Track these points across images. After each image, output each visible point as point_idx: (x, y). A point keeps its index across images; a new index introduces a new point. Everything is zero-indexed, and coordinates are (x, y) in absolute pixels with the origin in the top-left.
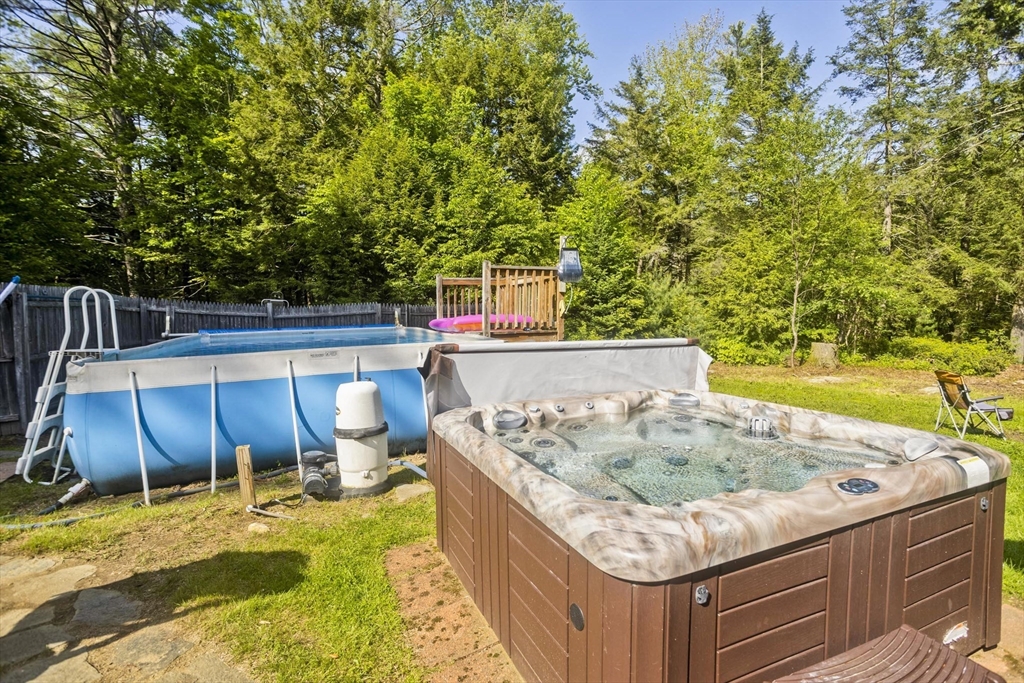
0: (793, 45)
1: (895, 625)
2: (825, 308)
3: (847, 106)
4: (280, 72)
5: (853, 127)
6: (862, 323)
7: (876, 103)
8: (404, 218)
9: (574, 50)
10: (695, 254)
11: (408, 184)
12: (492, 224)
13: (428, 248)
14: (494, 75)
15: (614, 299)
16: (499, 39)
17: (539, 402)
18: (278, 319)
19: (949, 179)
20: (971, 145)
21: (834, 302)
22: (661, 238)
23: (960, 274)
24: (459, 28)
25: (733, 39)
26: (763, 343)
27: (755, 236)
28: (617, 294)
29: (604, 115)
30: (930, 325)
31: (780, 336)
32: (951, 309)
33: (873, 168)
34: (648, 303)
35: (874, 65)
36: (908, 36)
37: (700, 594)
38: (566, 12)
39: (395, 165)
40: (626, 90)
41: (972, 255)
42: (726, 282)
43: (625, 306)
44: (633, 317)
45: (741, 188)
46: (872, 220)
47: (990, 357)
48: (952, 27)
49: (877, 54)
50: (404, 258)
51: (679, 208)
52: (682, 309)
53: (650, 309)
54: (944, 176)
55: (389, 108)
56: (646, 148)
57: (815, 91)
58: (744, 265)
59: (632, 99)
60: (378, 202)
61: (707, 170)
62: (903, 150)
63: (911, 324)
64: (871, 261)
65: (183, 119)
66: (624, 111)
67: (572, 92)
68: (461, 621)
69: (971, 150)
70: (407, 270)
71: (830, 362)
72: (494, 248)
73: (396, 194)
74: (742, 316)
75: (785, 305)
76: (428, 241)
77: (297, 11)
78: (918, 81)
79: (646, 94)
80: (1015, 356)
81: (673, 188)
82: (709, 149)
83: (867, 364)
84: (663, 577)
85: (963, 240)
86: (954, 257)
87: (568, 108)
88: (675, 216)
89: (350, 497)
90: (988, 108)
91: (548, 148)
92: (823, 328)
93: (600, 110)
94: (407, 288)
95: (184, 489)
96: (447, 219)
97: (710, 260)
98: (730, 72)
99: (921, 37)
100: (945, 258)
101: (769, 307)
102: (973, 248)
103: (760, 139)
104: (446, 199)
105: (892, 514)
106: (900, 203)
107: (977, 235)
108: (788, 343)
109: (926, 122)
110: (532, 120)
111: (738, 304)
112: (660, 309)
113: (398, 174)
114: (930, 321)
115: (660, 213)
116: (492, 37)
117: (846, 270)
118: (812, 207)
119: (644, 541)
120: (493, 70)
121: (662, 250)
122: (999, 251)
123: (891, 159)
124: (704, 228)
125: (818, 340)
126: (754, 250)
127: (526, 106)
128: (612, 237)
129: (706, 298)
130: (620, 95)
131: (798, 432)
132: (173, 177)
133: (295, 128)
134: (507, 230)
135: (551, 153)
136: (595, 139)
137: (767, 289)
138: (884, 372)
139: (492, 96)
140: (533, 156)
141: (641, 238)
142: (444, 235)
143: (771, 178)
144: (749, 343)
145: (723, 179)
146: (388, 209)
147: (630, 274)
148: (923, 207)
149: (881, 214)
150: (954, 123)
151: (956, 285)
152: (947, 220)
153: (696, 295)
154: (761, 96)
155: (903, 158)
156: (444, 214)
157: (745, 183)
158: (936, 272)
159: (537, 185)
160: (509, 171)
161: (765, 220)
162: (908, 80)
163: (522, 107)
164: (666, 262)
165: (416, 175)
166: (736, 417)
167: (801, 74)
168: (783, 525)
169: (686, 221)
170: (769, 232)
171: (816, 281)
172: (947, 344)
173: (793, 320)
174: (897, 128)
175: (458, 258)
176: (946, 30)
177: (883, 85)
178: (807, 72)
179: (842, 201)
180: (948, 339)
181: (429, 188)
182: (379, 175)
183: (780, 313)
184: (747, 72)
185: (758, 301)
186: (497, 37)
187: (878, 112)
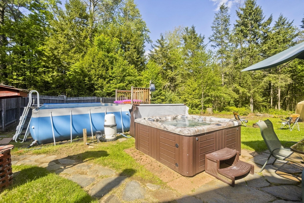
0: (200, 34)
1: (225, 147)
2: (209, 99)
3: (212, 49)
4: (63, 30)
5: (214, 55)
6: (218, 103)
7: (219, 49)
8: (100, 73)
9: (145, 30)
10: (177, 85)
11: (101, 64)
12: (125, 76)
13: (107, 82)
14: (124, 35)
15: (157, 97)
16: (125, 26)
17: (155, 117)
18: (67, 101)
19: (236, 68)
20: (240, 60)
21: (211, 98)
22: (168, 81)
23: (239, 91)
24: (114, 22)
25: (186, 31)
26: (195, 108)
27: (192, 81)
28: (158, 95)
29: (153, 47)
30: (233, 104)
31: (199, 106)
32: (238, 99)
33: (219, 65)
34: (166, 98)
35: (218, 40)
36: (225, 35)
37: (197, 138)
38: (143, 20)
39: (98, 59)
40: (159, 41)
41: (241, 87)
42: (185, 92)
43: (160, 98)
44: (162, 101)
45: (188, 68)
46: (219, 77)
47: (246, 111)
48: (234, 33)
49: (219, 38)
50: (100, 84)
51: (173, 73)
52: (174, 99)
53: (166, 99)
54: (235, 68)
55: (96, 43)
56: (164, 57)
57: (206, 45)
58: (190, 88)
59: (161, 44)
60: (93, 69)
61: (180, 63)
62: (226, 61)
63: (229, 103)
64: (219, 88)
65: (28, 41)
66: (158, 47)
67: (145, 41)
68: (147, 158)
69: (240, 62)
70: (100, 88)
71: (211, 113)
72: (125, 82)
73: (98, 67)
74: (190, 101)
75: (200, 98)
76: (107, 80)
77: (68, 14)
78: (228, 45)
79: (164, 43)
80: (251, 111)
81: (171, 68)
82: (180, 58)
83: (219, 113)
84: (192, 135)
85: (239, 83)
86: (237, 87)
87: (143, 45)
88: (172, 75)
89: (109, 141)
90: (243, 53)
91: (139, 56)
92: (209, 104)
93: (152, 46)
94: (101, 93)
95: (62, 142)
96: (112, 74)
97: (181, 87)
98: (185, 39)
99: (228, 35)
100: (236, 88)
101: (196, 99)
102: (242, 85)
103: (193, 56)
104: (112, 69)
105: (223, 129)
106: (225, 74)
107: (242, 82)
108: (201, 108)
109: (230, 55)
110: (135, 48)
111: (188, 98)
112: (169, 99)
113: (99, 61)
114: (233, 103)
115: (168, 74)
116: (123, 25)
117: (214, 90)
118: (206, 74)
119: (189, 130)
120: (124, 34)
121: (169, 84)
122: (247, 86)
123: (223, 63)
124: (179, 78)
125: (208, 107)
126: (192, 84)
127: (133, 44)
128: (156, 80)
129: (180, 96)
130: (157, 43)
131: (207, 121)
132: (24, 58)
133: (67, 46)
134: (129, 78)
135: (140, 57)
136: (151, 54)
137: (195, 94)
138: (223, 115)
139: (123, 41)
140: (134, 58)
141: (163, 80)
142: (111, 78)
143: (196, 66)
144: (191, 108)
145: (184, 66)
146: (96, 71)
147: (161, 90)
148: (231, 75)
149: (221, 76)
150: (236, 56)
151: (239, 94)
152: (235, 78)
153: (177, 96)
154: (193, 46)
155: (226, 63)
156: (112, 73)
157: (189, 67)
158: (234, 91)
159: (136, 65)
160: (128, 61)
161: (195, 77)
162: (226, 44)
163: (132, 45)
164: (170, 87)
165: (104, 62)
166: (195, 119)
167: (202, 41)
168: (208, 129)
169: (174, 76)
170: (195, 80)
171: (207, 93)
172: (237, 108)
173: (202, 102)
174: (224, 55)
175: (115, 85)
176: (233, 34)
177: (220, 45)
178: (204, 40)
179: (212, 73)
180: (237, 107)
181: (107, 65)
182: (93, 61)
183: (199, 100)
184: (189, 39)
185: (193, 97)
186: (125, 25)
187: (220, 52)
